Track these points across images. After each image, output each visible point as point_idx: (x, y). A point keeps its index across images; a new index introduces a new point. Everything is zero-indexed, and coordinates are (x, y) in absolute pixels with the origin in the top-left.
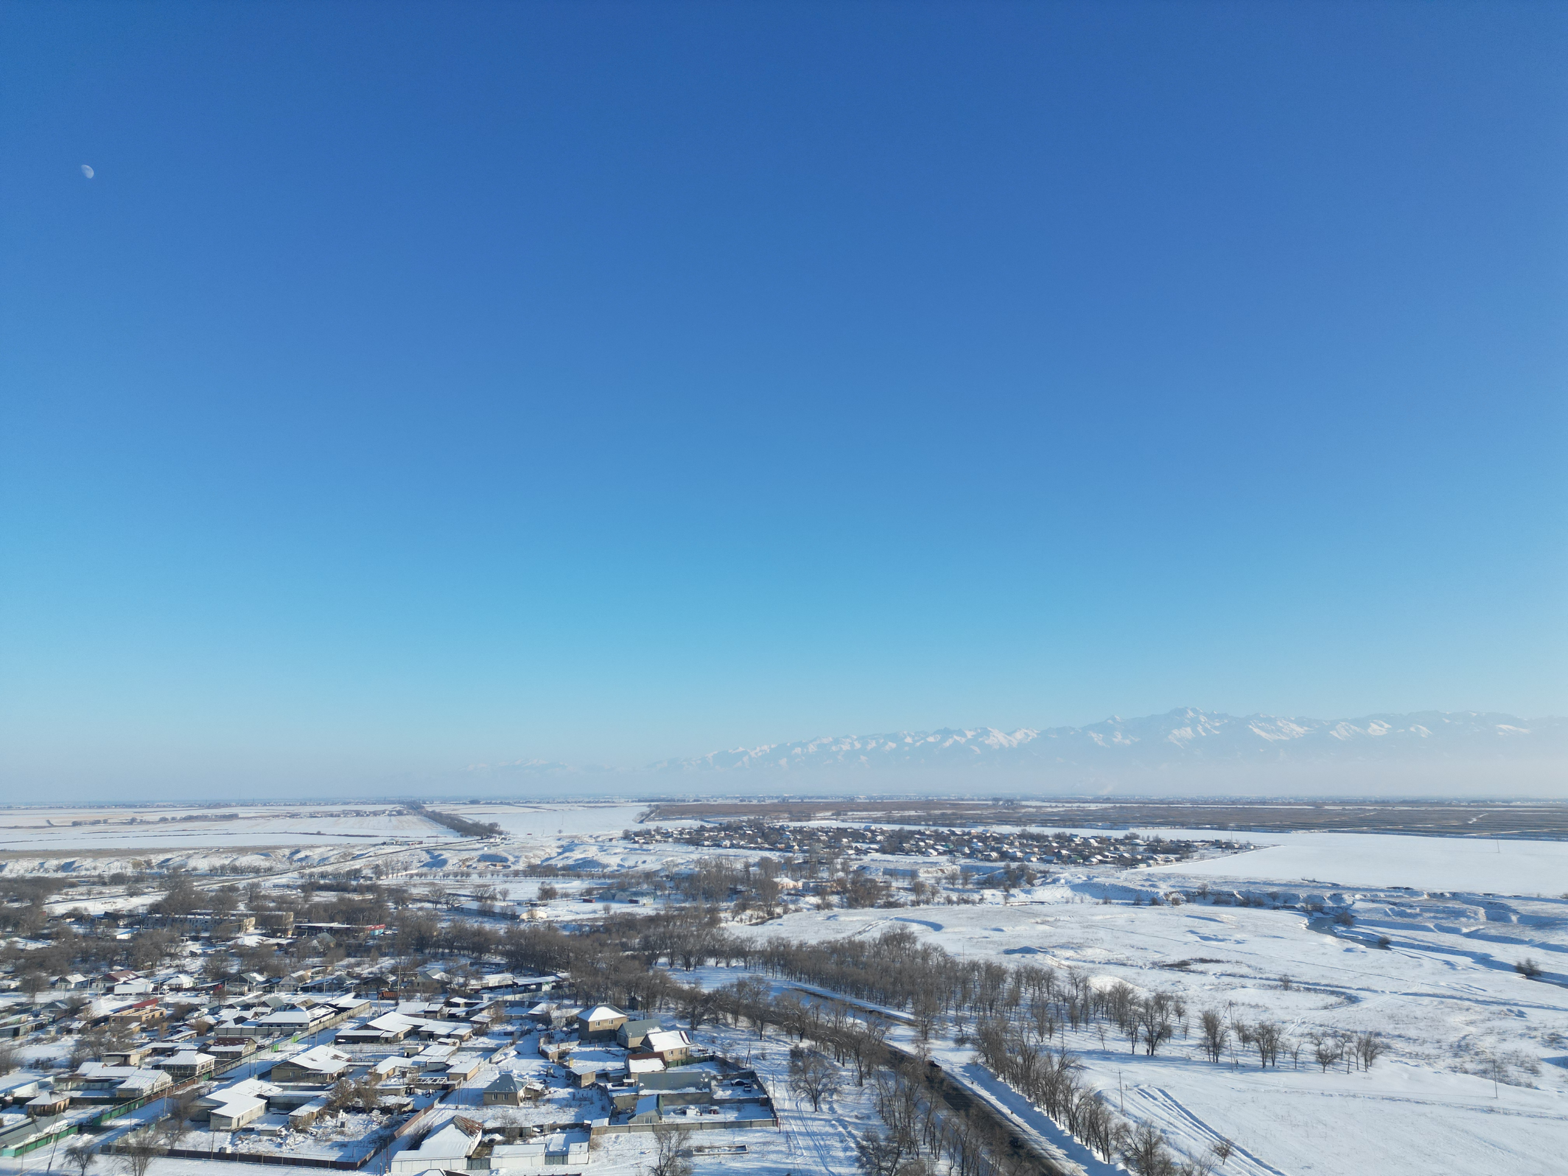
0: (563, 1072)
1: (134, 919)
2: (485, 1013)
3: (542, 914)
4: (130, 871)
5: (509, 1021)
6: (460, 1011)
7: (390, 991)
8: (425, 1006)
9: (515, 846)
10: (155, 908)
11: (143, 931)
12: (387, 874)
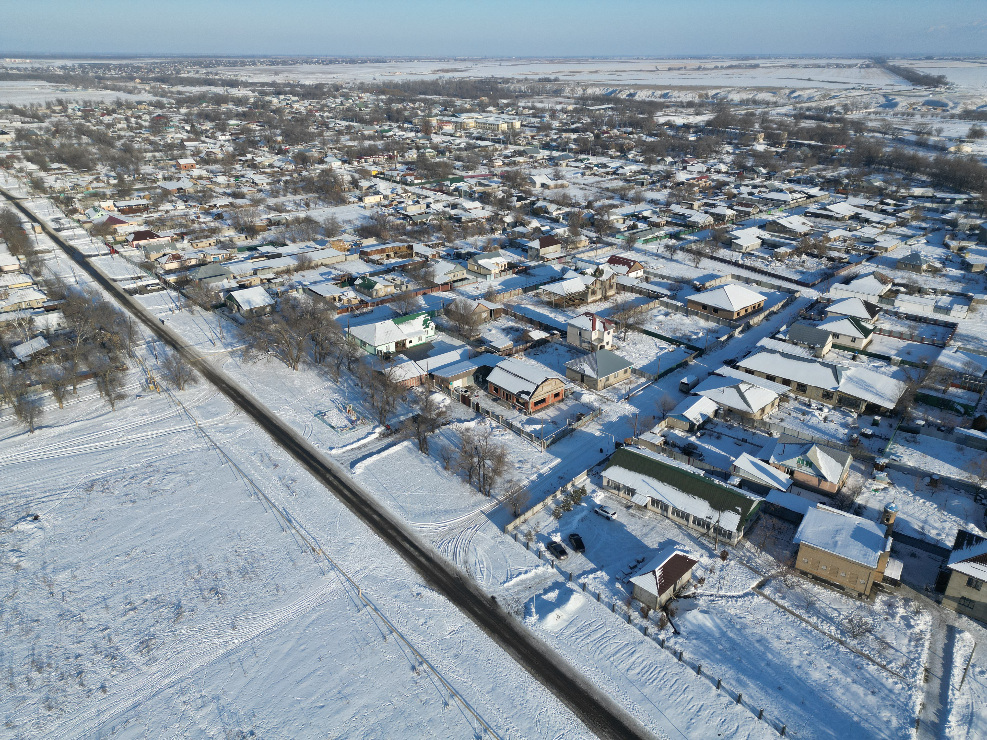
0: (959, 260)
1: (698, 129)
2: (908, 212)
3: (967, 148)
4: (697, 100)
5: (925, 220)
6: (890, 209)
7: (843, 189)
8: (866, 202)
9: (957, 94)
10: (709, 123)
11: (702, 136)
12: (852, 111)
